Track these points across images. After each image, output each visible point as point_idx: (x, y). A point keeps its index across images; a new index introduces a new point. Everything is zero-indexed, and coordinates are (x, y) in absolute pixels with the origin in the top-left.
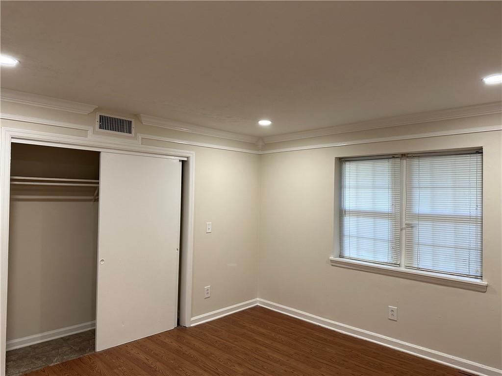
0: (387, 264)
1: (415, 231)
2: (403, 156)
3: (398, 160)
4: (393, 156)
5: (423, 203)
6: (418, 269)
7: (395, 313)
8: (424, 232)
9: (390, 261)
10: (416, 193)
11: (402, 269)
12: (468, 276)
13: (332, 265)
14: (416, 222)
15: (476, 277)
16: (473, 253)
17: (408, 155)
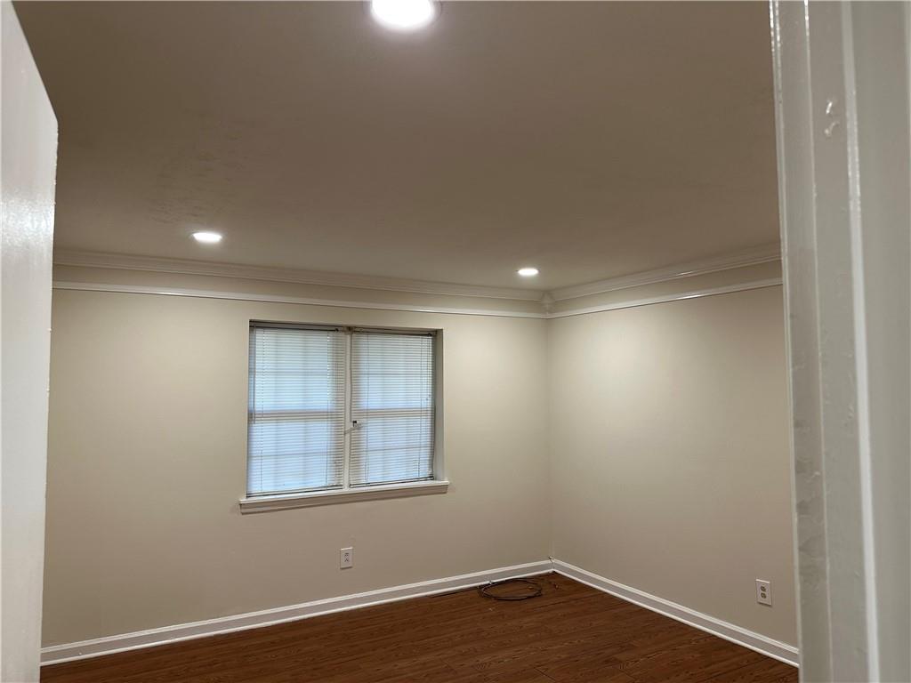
0: (326, 488)
1: (363, 432)
2: (351, 330)
3: (341, 335)
4: (335, 329)
5: (373, 395)
6: (368, 484)
7: (350, 558)
8: (373, 433)
9: (330, 482)
10: (364, 380)
11: (346, 490)
12: (418, 479)
13: (243, 514)
14: (364, 420)
15: (426, 479)
16: (423, 450)
17: (356, 330)
